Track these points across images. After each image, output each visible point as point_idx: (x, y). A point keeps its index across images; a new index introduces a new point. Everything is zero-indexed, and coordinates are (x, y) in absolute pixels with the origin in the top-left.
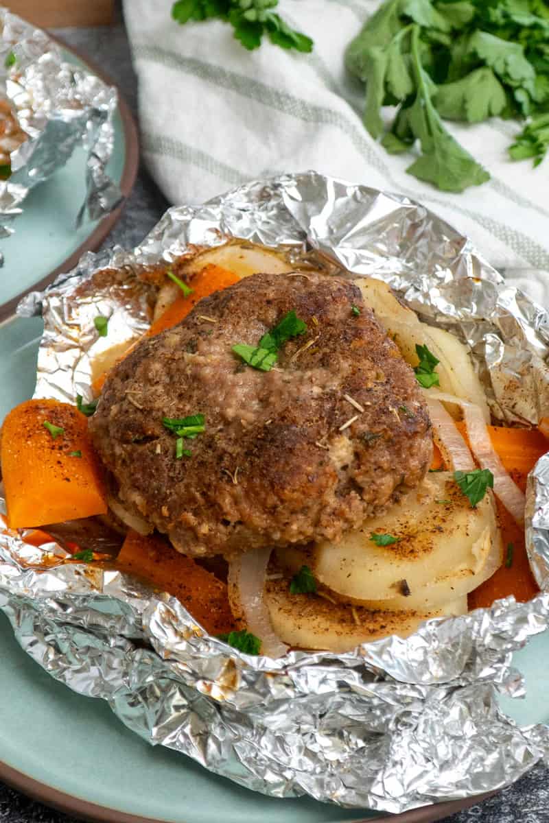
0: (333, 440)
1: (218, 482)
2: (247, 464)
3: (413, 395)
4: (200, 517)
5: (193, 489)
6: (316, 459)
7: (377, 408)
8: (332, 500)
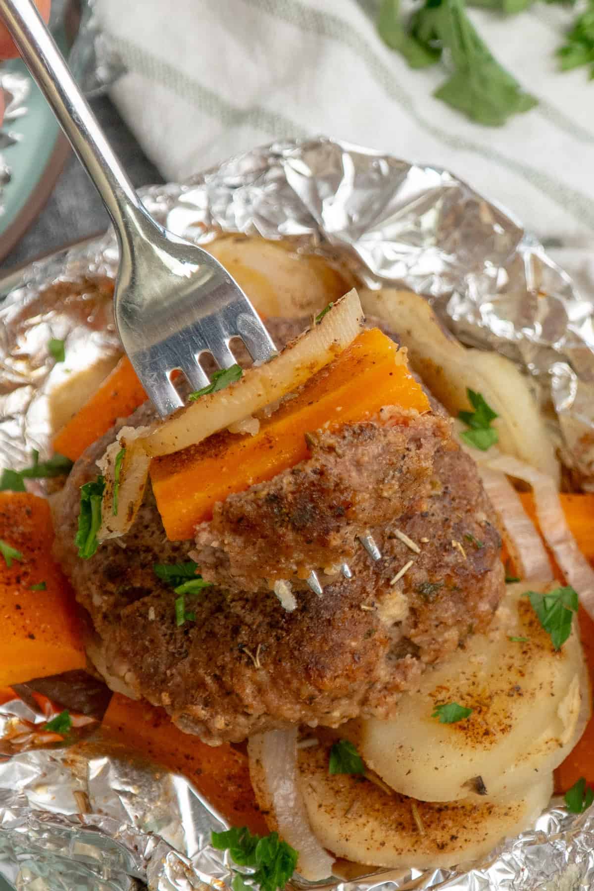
0: (382, 598)
1: (234, 664)
2: (272, 640)
3: (477, 505)
4: (213, 707)
5: (201, 671)
6: (362, 629)
7: (437, 543)
8: (383, 672)
